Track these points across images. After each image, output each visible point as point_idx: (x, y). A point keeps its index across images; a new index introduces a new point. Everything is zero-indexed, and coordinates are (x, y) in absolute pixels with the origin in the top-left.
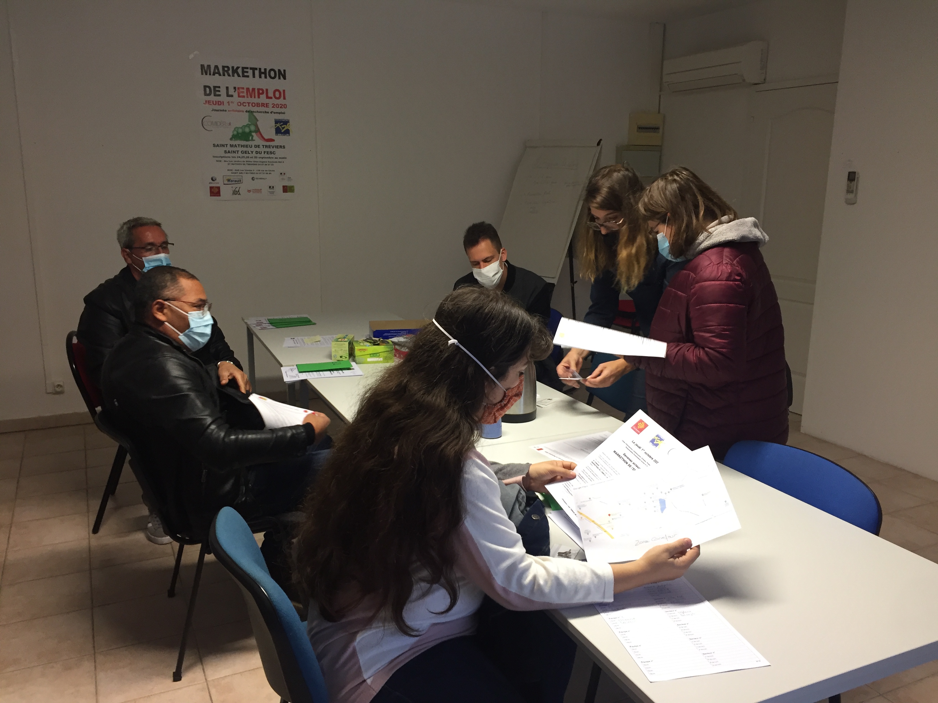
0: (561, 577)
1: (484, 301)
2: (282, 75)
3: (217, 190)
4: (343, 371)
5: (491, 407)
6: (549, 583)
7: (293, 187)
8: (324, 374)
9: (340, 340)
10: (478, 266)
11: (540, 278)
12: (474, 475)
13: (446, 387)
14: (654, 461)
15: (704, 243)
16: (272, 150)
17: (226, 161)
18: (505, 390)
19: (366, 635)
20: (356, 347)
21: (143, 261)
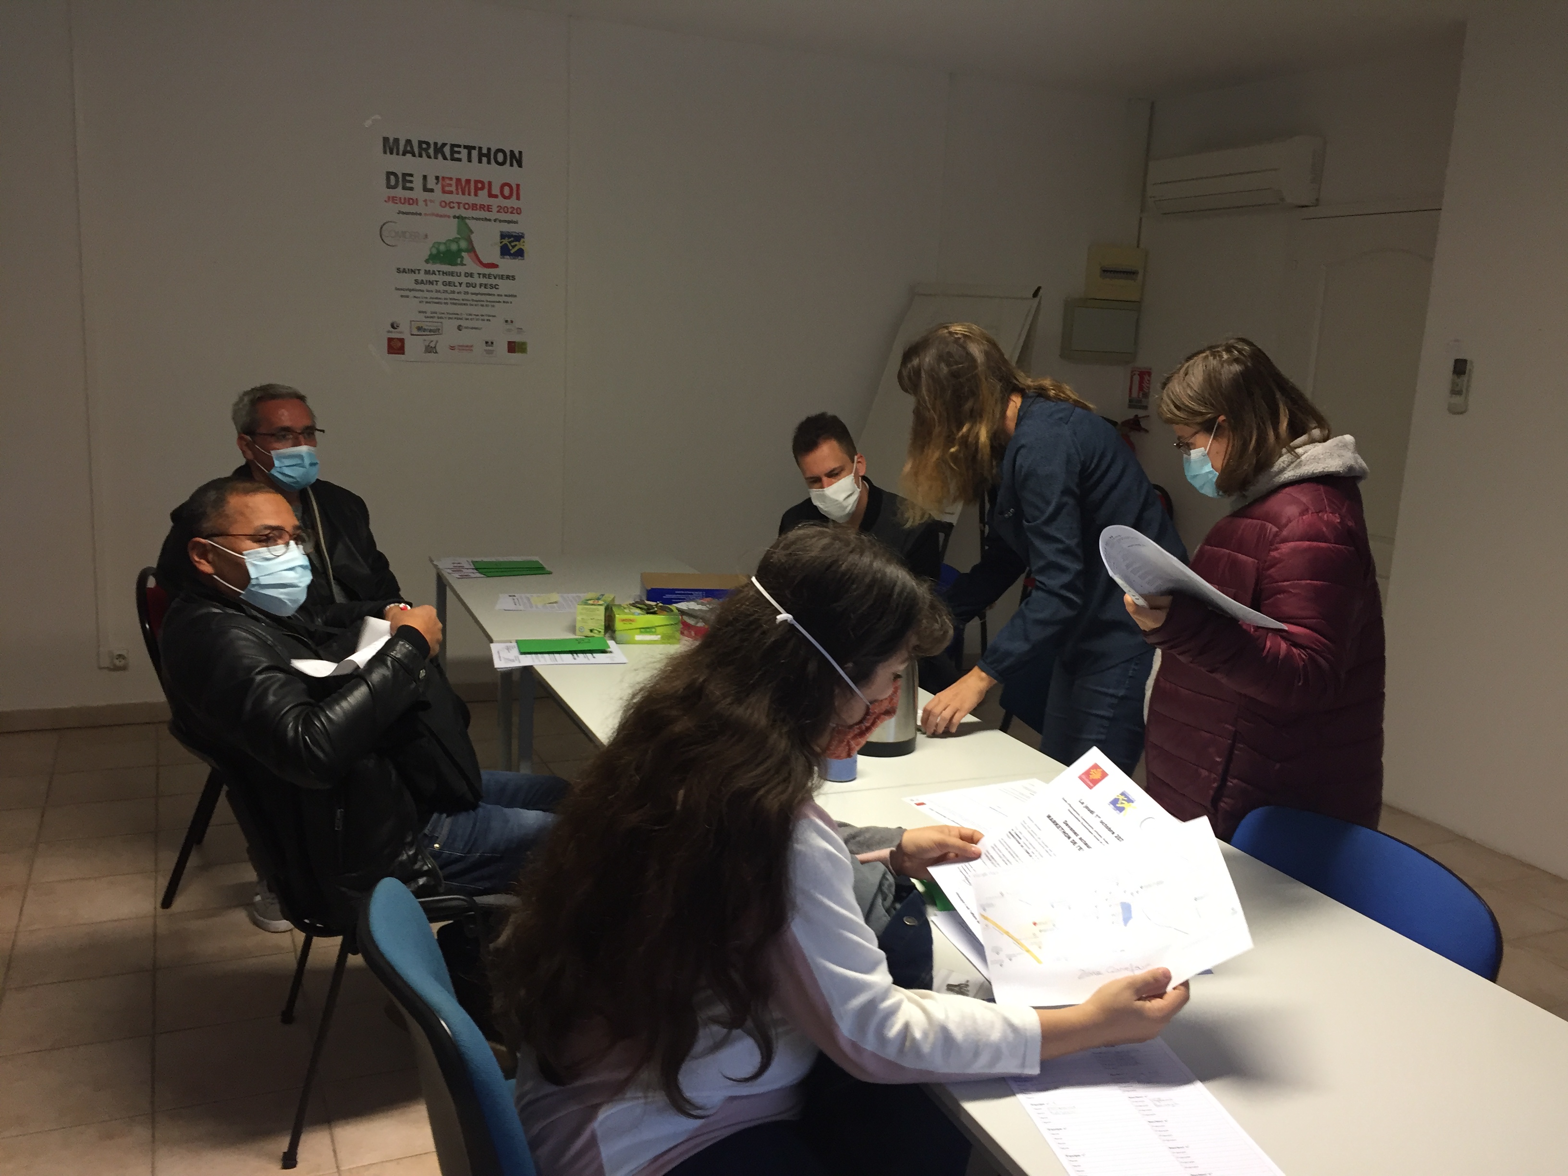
0: (952, 1027)
2: (516, 159)
3: (399, 344)
4: (594, 655)
5: (842, 731)
6: (931, 1037)
7: (524, 344)
8: (562, 659)
9: (592, 603)
10: (816, 485)
12: (810, 846)
13: (769, 694)
14: (1116, 837)
15: (1285, 473)
16: (493, 281)
17: (417, 298)
18: (869, 704)
19: (614, 1110)
20: (617, 616)
21: (272, 457)
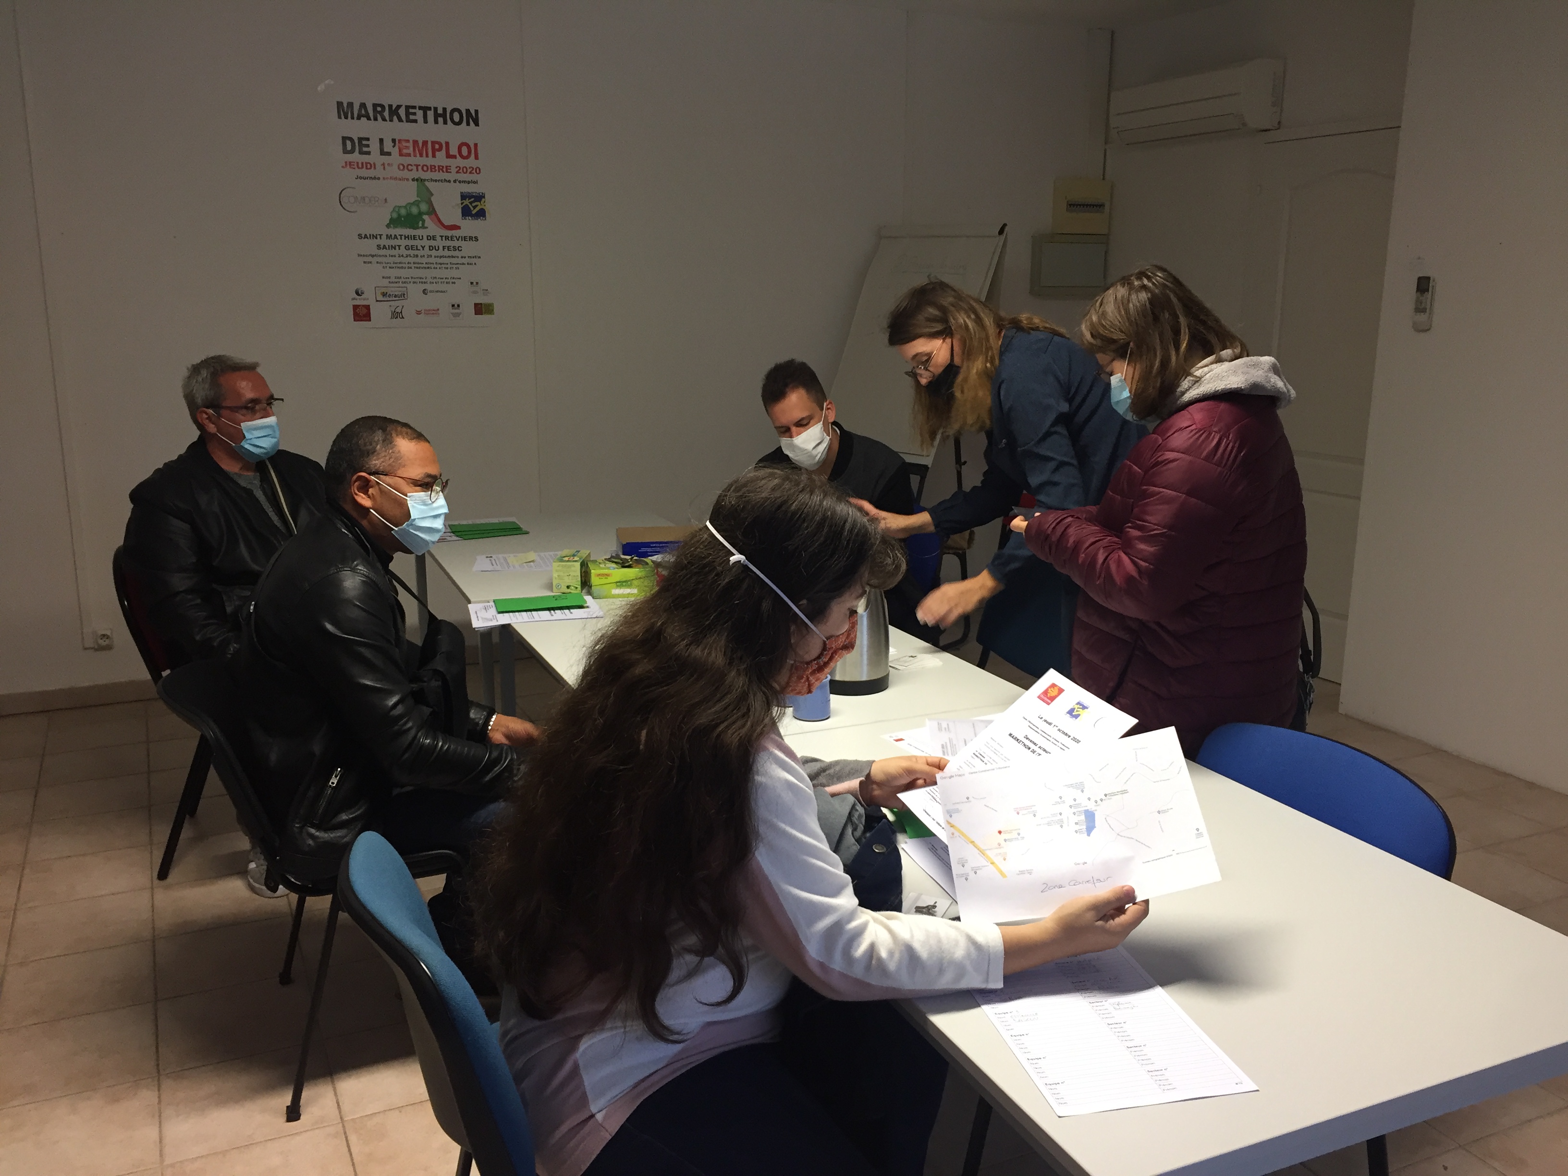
0: (917, 946)
1: (789, 492)
2: (473, 118)
3: (365, 311)
4: (572, 610)
5: (801, 667)
6: (897, 956)
7: (491, 305)
8: (539, 616)
9: (567, 560)
10: (787, 434)
11: (895, 454)
12: (771, 777)
13: (726, 634)
15: (1189, 392)
16: (456, 243)
17: (380, 263)
18: (825, 640)
19: (595, 1040)
20: (592, 571)
21: (242, 430)
